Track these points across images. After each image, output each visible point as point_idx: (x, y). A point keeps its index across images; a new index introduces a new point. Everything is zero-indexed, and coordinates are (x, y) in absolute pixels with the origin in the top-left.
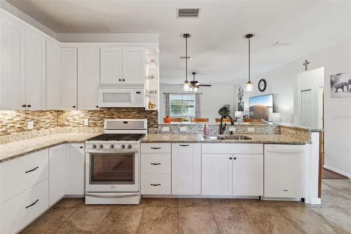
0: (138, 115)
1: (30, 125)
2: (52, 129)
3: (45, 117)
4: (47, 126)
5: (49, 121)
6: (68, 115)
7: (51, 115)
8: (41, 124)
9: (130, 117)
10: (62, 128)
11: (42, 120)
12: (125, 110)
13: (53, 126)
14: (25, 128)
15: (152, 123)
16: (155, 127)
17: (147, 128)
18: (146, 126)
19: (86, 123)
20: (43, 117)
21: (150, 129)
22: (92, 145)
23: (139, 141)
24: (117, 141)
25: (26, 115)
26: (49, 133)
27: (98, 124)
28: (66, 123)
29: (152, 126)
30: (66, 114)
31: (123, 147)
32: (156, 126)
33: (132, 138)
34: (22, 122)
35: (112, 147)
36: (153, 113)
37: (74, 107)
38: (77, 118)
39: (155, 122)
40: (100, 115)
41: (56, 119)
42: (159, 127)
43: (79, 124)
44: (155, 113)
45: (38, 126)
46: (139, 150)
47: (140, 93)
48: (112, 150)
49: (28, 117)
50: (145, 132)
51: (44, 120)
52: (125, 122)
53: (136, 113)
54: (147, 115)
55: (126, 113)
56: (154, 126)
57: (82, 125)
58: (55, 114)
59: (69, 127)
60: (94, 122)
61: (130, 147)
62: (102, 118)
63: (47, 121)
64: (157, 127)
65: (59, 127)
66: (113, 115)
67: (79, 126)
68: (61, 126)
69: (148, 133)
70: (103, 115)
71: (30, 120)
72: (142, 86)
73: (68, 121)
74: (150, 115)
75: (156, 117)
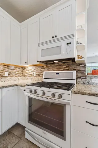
0: (67, 68)
1: (7, 74)
2: (19, 78)
3: (16, 70)
4: (17, 75)
5: (18, 73)
6: (27, 70)
7: (19, 70)
8: (13, 74)
9: (61, 70)
10: (24, 77)
11: (13, 72)
12: (57, 65)
13: (20, 76)
14: (3, 76)
15: (80, 75)
16: (83, 79)
17: (75, 79)
18: (74, 77)
19: (35, 75)
20: (14, 70)
21: (78, 80)
22: (29, 90)
23: (70, 92)
24: (48, 89)
25: (4, 68)
26: (18, 79)
27: (41, 75)
28: (26, 74)
29: (80, 77)
30: (26, 69)
31: (54, 95)
32: (84, 77)
33: (62, 87)
34: (2, 72)
35: (44, 93)
36: (81, 66)
37: (26, 63)
38: (30, 71)
39: (83, 74)
40: (42, 69)
41: (22, 72)
42: (88, 78)
43: (31, 75)
44: (83, 66)
45: (11, 75)
46: (70, 102)
47: (70, 43)
48: (44, 97)
49: (5, 69)
50: (74, 82)
51: (15, 72)
52: (57, 74)
53: (65, 66)
54: (75, 68)
55: (58, 67)
56: (82, 77)
57: (32, 76)
58: (22, 69)
59: (27, 77)
60: (38, 74)
61: (60, 97)
62: (42, 71)
63: (17, 73)
64: (86, 79)
65: (23, 77)
66: (49, 69)
67: (31, 76)
68: (24, 76)
69: (76, 83)
70: (43, 69)
71: (6, 71)
72: (73, 36)
73: (27, 73)
74: (78, 68)
75: (84, 69)
